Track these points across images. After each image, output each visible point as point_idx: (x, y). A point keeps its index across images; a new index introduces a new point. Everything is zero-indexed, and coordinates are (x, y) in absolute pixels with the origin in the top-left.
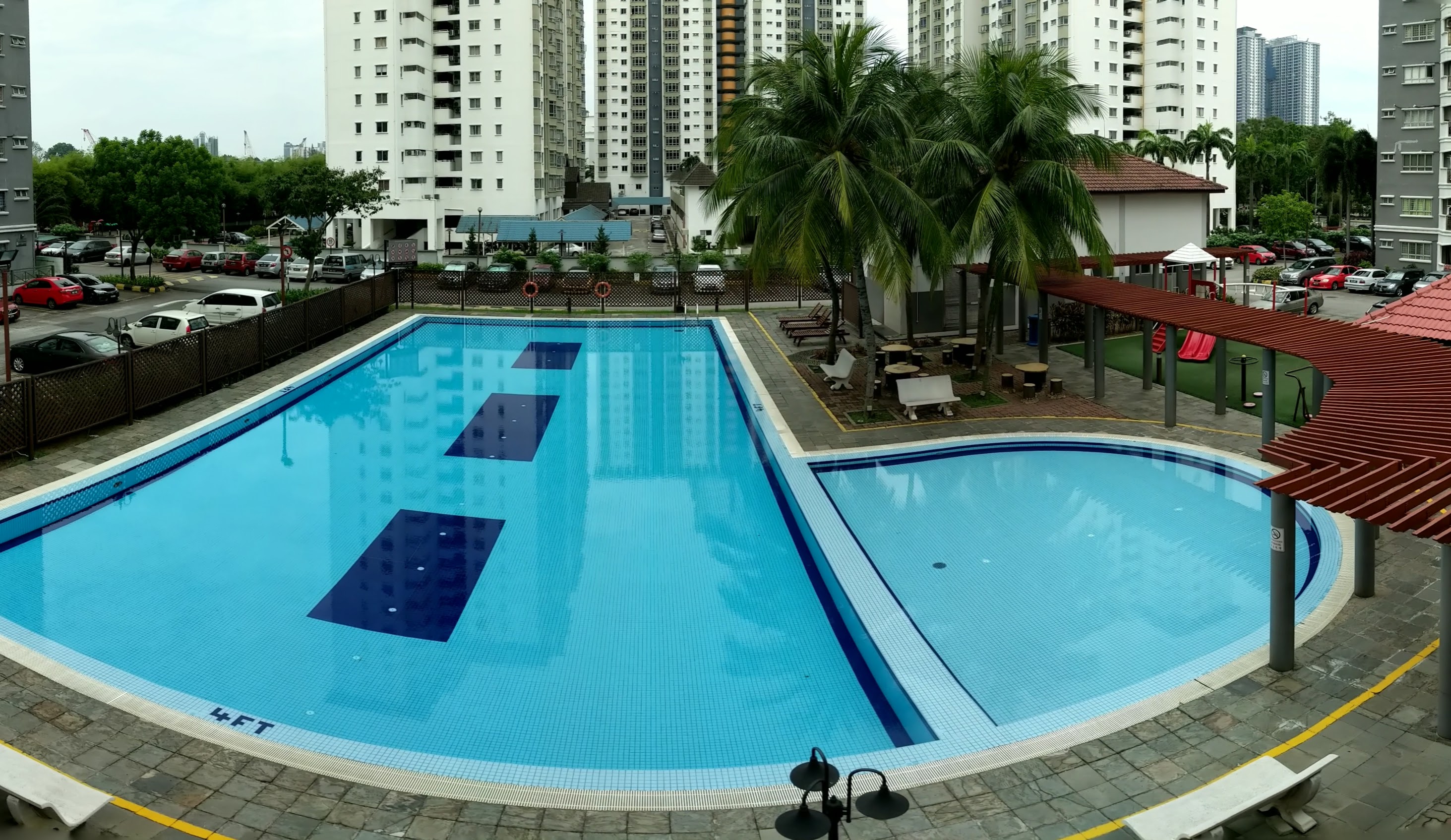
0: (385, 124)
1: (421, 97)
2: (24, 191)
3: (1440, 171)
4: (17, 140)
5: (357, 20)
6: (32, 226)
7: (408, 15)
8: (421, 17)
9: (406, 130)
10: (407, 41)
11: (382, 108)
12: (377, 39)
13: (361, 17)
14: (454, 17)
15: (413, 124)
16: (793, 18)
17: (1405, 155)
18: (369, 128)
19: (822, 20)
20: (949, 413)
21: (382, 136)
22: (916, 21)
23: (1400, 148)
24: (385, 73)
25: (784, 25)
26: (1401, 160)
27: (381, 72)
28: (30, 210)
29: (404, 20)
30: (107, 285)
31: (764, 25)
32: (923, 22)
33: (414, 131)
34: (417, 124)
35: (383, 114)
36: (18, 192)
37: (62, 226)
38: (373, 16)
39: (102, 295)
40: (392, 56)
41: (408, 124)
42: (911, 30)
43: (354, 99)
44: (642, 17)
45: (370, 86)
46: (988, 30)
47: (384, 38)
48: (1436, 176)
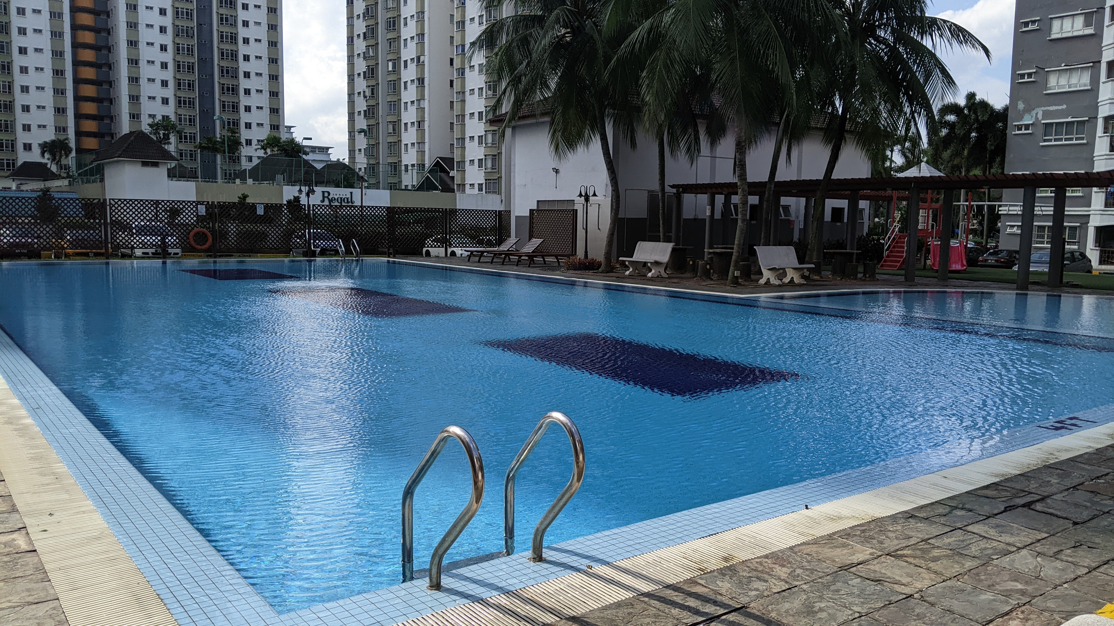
3: (1097, 139)
17: (1046, 124)
23: (1040, 116)
26: (1041, 130)
48: (1091, 145)
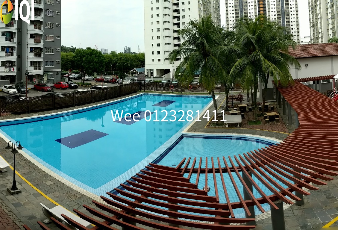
0: (159, 44)
1: (169, 37)
2: (58, 61)
4: (57, 49)
5: (152, 16)
6: (60, 70)
7: (165, 15)
8: (169, 15)
9: (165, 45)
10: (165, 22)
11: (159, 40)
12: (157, 22)
13: (153, 16)
14: (178, 15)
15: (167, 44)
16: (278, 10)
18: (155, 45)
19: (286, 10)
20: (238, 126)
21: (159, 47)
22: (310, 9)
24: (159, 31)
25: (276, 12)
27: (158, 30)
28: (60, 66)
29: (164, 16)
30: (75, 84)
31: (271, 12)
32: (312, 9)
33: (167, 46)
34: (169, 44)
35: (159, 41)
36: (57, 62)
37: (75, 70)
38: (156, 15)
39: (74, 86)
40: (161, 26)
41: (166, 44)
42: (309, 11)
43: (152, 38)
44: (238, 12)
45: (156, 34)
46: (327, 10)
47: (159, 21)
